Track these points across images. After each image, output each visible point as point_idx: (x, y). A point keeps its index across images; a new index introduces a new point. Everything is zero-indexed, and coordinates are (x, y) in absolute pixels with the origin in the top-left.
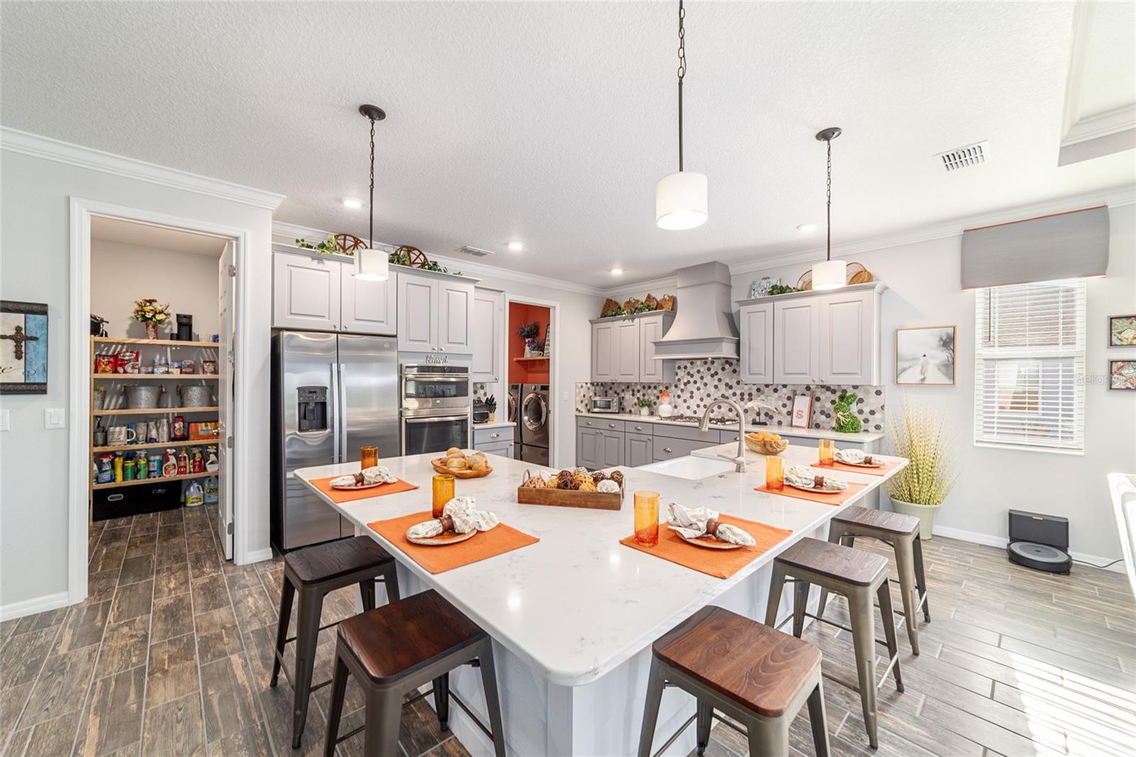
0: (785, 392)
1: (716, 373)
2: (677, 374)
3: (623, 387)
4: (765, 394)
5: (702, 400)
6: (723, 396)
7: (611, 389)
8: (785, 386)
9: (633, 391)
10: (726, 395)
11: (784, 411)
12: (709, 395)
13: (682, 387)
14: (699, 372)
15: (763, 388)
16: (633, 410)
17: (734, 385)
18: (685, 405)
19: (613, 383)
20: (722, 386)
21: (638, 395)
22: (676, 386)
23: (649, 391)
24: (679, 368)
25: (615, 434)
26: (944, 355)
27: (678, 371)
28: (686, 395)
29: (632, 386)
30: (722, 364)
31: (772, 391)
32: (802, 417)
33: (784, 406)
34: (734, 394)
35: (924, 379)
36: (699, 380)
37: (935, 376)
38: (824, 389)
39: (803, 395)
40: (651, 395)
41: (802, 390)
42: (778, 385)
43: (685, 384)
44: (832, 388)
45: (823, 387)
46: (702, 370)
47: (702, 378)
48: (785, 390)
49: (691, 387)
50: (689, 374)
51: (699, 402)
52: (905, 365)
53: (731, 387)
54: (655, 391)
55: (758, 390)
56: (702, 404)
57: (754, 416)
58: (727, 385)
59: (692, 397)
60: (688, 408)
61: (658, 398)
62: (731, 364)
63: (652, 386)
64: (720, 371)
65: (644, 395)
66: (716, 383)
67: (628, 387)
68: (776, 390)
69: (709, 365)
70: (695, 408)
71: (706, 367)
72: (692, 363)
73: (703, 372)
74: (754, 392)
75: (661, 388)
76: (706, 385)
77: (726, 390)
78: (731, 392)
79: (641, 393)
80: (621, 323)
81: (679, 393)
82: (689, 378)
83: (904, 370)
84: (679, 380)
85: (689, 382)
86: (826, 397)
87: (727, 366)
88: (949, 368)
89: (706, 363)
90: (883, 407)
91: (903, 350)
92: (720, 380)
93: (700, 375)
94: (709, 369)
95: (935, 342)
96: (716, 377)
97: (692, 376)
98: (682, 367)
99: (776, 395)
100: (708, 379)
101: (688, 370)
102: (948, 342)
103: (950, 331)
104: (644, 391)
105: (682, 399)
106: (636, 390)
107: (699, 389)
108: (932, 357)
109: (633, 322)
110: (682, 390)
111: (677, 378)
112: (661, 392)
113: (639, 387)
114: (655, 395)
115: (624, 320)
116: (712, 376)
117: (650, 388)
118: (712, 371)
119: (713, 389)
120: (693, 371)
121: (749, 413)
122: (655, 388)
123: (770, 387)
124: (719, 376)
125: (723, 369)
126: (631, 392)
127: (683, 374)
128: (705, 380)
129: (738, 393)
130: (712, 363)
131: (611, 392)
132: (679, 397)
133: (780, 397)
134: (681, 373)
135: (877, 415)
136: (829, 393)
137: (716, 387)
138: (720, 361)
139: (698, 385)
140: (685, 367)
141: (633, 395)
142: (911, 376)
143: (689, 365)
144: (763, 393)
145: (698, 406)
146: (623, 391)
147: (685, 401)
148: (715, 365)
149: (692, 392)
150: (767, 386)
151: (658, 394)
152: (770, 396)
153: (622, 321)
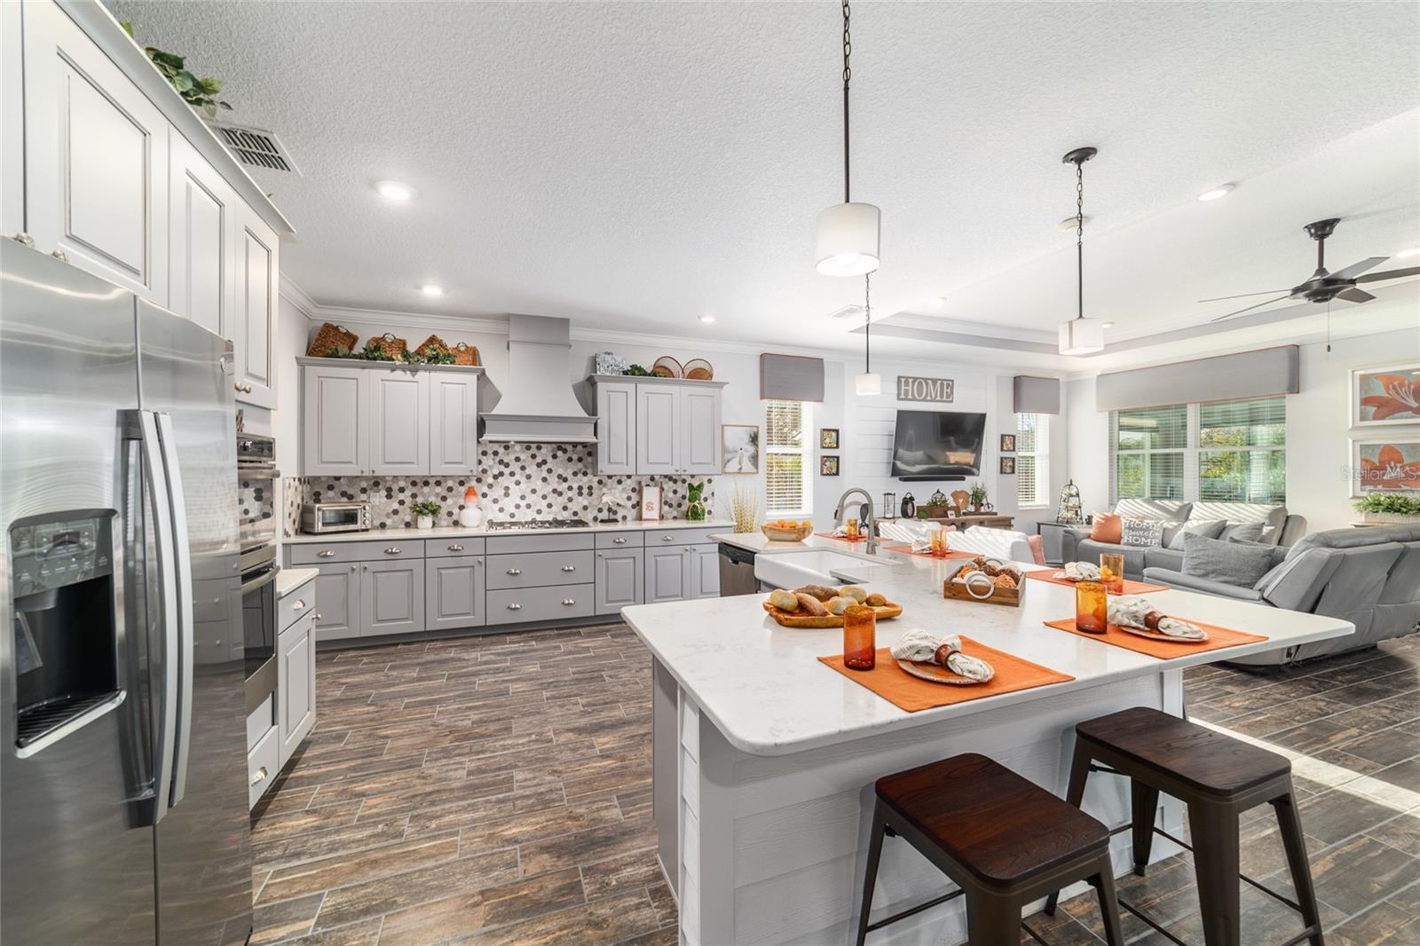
0: (630, 483)
1: (544, 462)
2: (480, 462)
3: (364, 484)
4: (609, 487)
5: (523, 497)
6: (555, 491)
7: (331, 488)
8: (629, 477)
9: (389, 490)
10: (559, 490)
11: (629, 504)
12: (534, 491)
13: (490, 480)
14: (517, 459)
15: (605, 480)
16: (389, 522)
17: (570, 477)
18: (496, 507)
19: (338, 478)
20: (553, 479)
21: (401, 496)
22: (479, 480)
23: (426, 489)
24: (484, 453)
25: (399, 565)
26: (751, 449)
27: (484, 459)
28: (497, 492)
29: (386, 481)
30: (553, 451)
31: (616, 483)
32: (652, 509)
33: (629, 498)
34: (570, 488)
35: (740, 469)
36: (518, 471)
37: (747, 466)
38: (667, 479)
39: (648, 485)
40: (430, 495)
41: (645, 481)
42: (621, 476)
43: (495, 477)
44: (674, 477)
45: (666, 476)
46: (523, 457)
47: (523, 468)
48: (629, 481)
49: (506, 481)
50: (501, 462)
51: (518, 501)
52: (729, 456)
53: (565, 480)
54: (438, 489)
55: (600, 482)
56: (523, 504)
57: (595, 513)
58: (560, 476)
59: (507, 495)
60: (501, 510)
61: (444, 499)
62: (565, 451)
63: (432, 481)
64: (550, 459)
65: (414, 496)
66: (545, 474)
67: (376, 484)
68: (620, 482)
69: (534, 450)
70: (513, 510)
71: (529, 453)
72: (506, 448)
73: (524, 461)
74: (595, 484)
75: (450, 483)
76: (529, 477)
77: (559, 484)
78: (565, 485)
79: (408, 493)
80: (386, 373)
81: (485, 489)
82: (502, 468)
83: (729, 461)
84: (484, 471)
85: (501, 474)
86: (668, 486)
87: (560, 453)
88: (755, 459)
89: (528, 448)
90: (713, 494)
91: (727, 443)
92: (550, 471)
93: (520, 464)
94: (534, 456)
95: (747, 439)
96: (544, 468)
97: (507, 465)
98: (490, 452)
99: (620, 487)
100: (532, 469)
101: (500, 456)
102: (754, 439)
103: (755, 430)
104: (415, 490)
105: (489, 498)
106: (395, 488)
107: (518, 483)
108: (746, 451)
109: (414, 376)
110: (490, 486)
111: (480, 468)
112: (450, 489)
113: (402, 484)
114: (437, 494)
115: (393, 370)
116: (539, 465)
117: (426, 483)
118: (539, 459)
119: (540, 482)
120: (509, 458)
121: (589, 510)
122: (438, 483)
123: (614, 478)
124: (549, 466)
125: (555, 457)
126: (384, 493)
127: (491, 462)
128: (528, 471)
129: (575, 486)
130: (539, 448)
131: (331, 494)
132: (484, 495)
133: (624, 489)
134: (488, 461)
135: (709, 501)
136: (671, 483)
137: (545, 480)
138: (549, 446)
139: (517, 477)
140: (496, 453)
141: (389, 496)
142: (733, 466)
143: (501, 450)
144: (605, 485)
145: (518, 506)
146: (364, 491)
147: (495, 501)
148: (543, 451)
149: (507, 488)
150: (610, 477)
151: (444, 493)
152: (615, 489)
153: (388, 371)
